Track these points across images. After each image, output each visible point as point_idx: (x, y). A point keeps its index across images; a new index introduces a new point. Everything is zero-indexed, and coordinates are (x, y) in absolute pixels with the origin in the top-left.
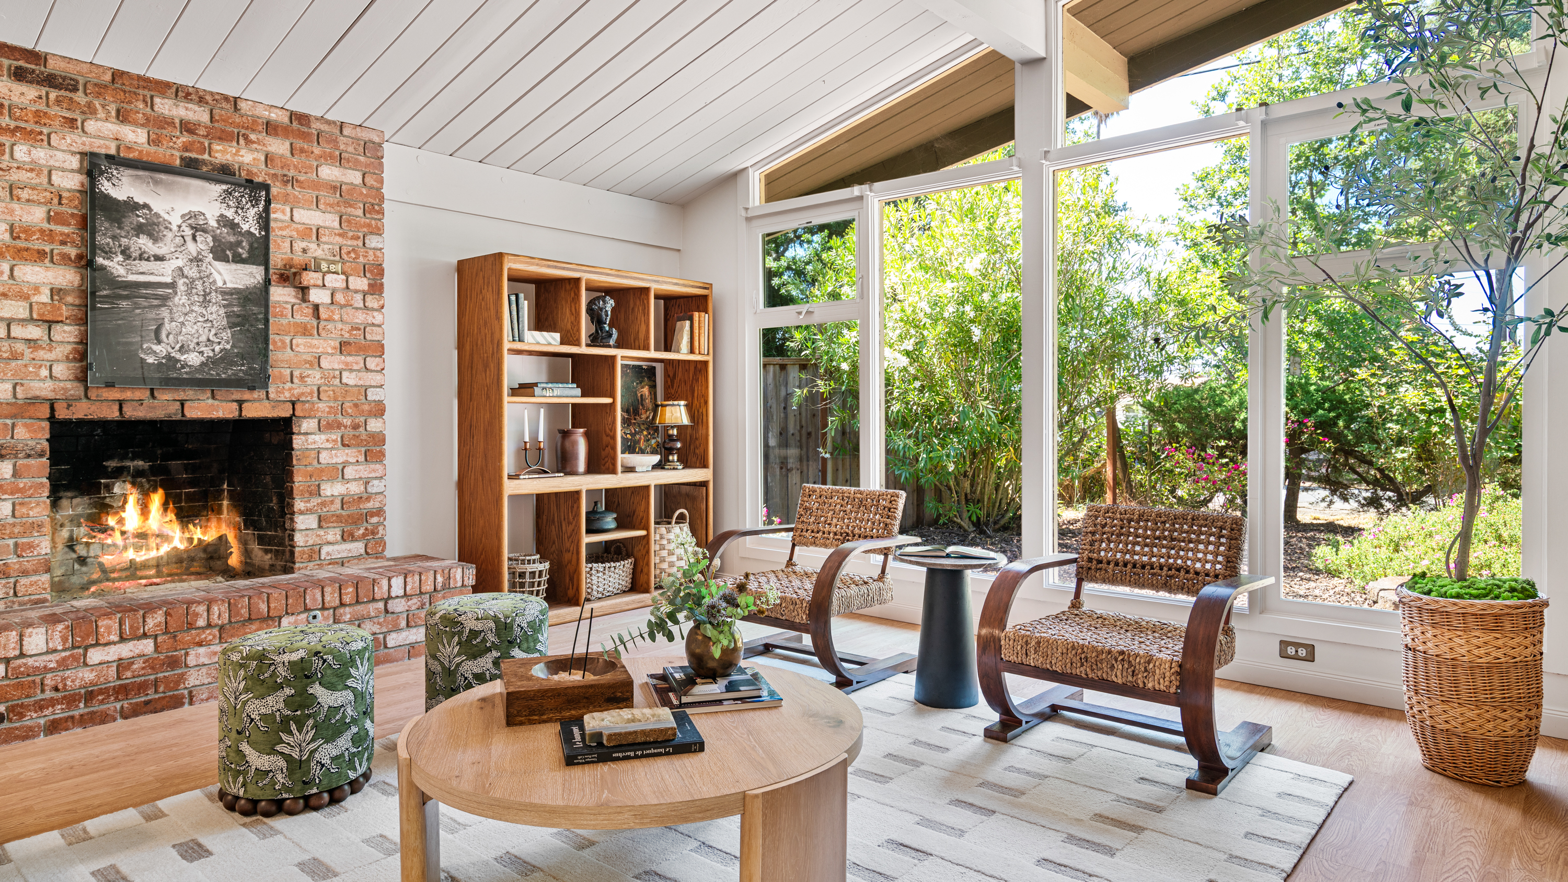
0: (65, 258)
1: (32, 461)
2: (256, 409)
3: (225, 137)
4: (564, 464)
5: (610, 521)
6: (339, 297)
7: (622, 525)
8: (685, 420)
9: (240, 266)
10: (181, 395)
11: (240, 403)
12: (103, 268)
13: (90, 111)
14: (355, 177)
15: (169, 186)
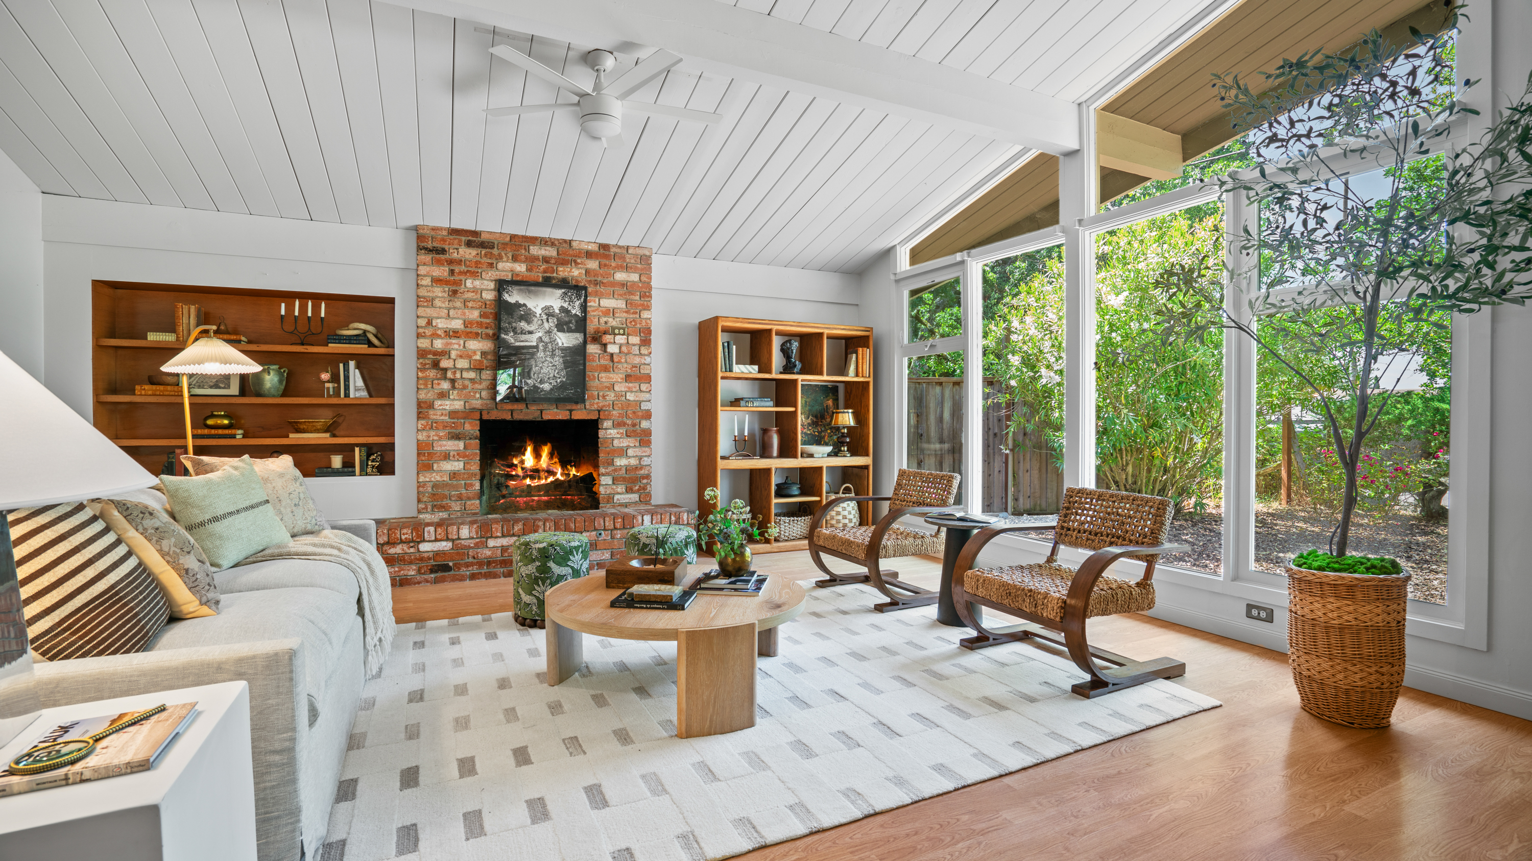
0: (487, 335)
1: (472, 441)
2: (580, 414)
3: (564, 263)
4: (765, 453)
5: (795, 490)
6: (624, 349)
7: (803, 493)
8: (852, 423)
9: (570, 334)
10: (541, 407)
11: (571, 411)
12: (504, 339)
13: (499, 258)
14: (634, 277)
15: (536, 294)
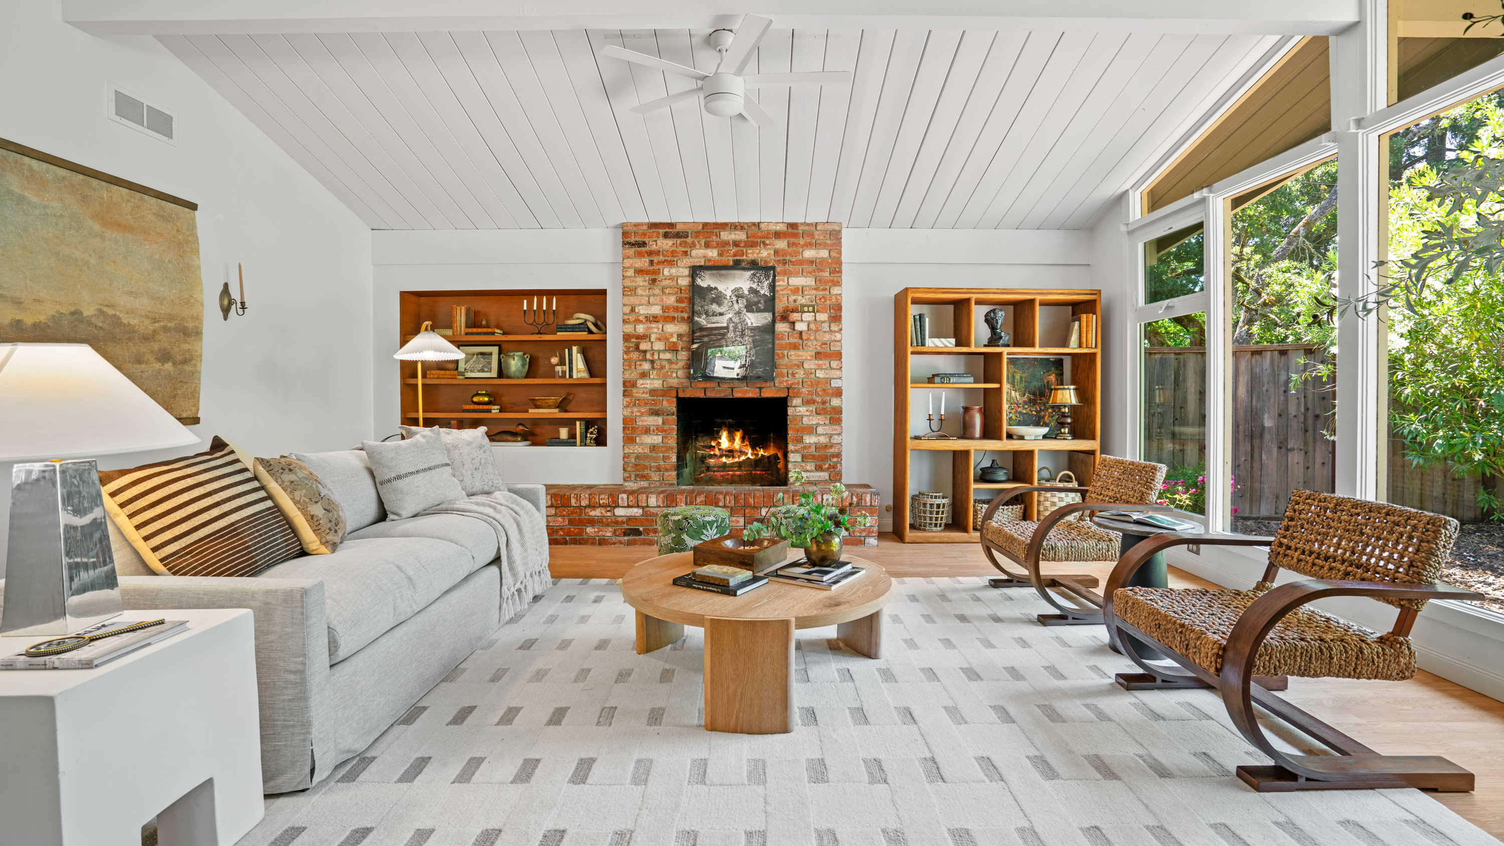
0: (683, 319)
1: (669, 417)
2: (768, 393)
3: (753, 245)
4: (965, 433)
5: (1001, 475)
6: (812, 326)
7: (1015, 478)
9: (759, 314)
10: (732, 385)
11: (760, 389)
12: (697, 322)
13: (693, 245)
14: (824, 253)
15: (726, 277)
